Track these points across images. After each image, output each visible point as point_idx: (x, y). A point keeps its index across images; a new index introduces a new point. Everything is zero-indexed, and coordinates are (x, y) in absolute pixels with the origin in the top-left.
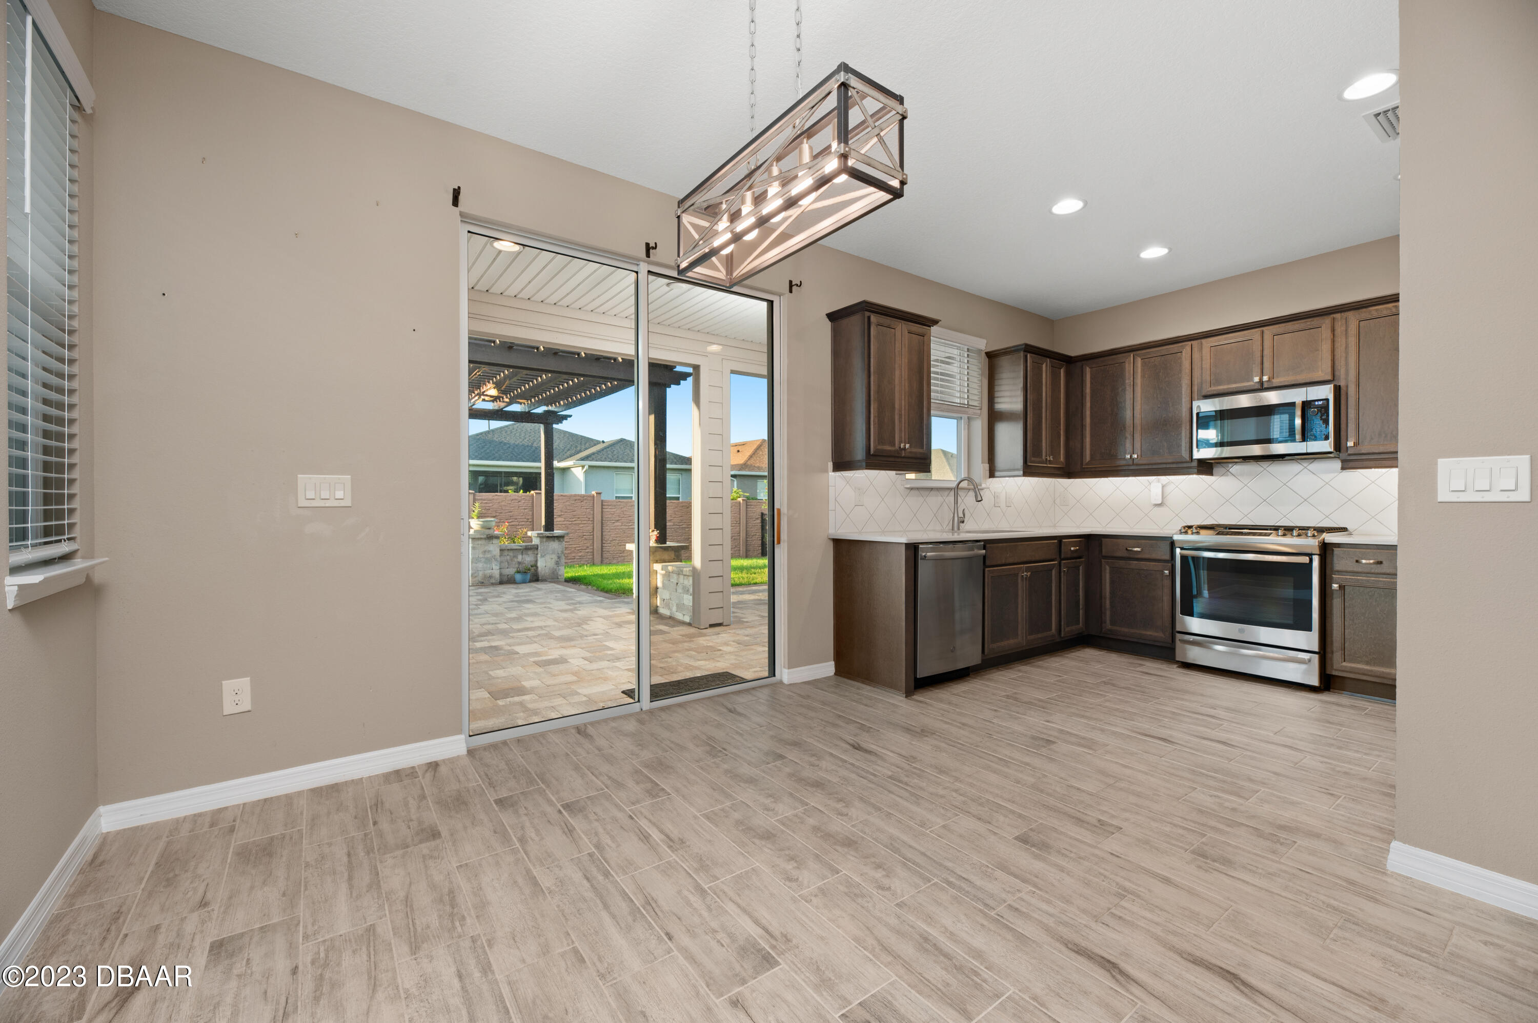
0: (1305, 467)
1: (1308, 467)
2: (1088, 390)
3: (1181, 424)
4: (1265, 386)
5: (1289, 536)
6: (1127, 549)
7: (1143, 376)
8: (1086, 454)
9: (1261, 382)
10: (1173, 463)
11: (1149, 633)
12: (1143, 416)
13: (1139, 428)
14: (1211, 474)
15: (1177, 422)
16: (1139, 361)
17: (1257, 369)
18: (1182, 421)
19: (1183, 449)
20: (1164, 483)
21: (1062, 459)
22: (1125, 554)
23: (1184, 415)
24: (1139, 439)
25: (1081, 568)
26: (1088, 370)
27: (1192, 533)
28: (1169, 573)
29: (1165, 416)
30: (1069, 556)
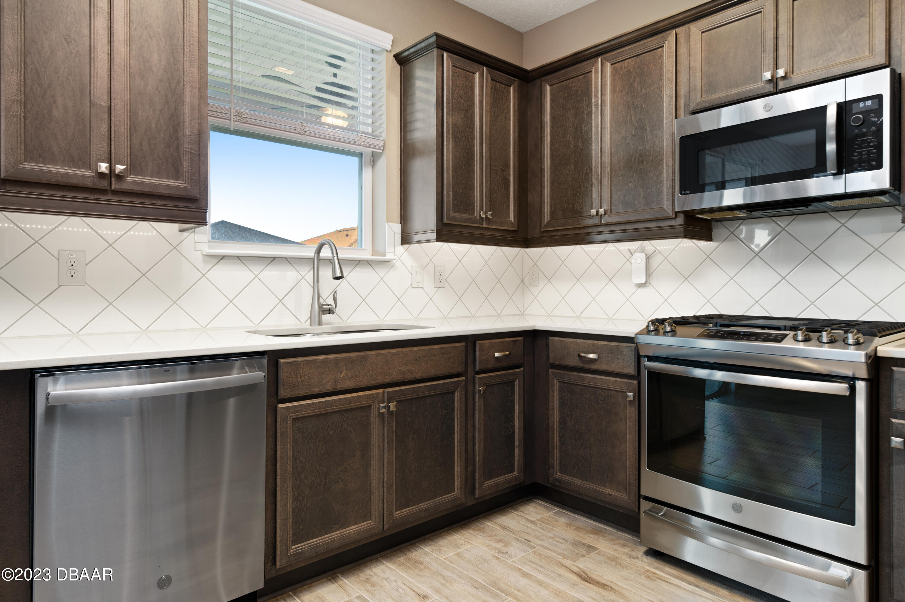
0: (843, 225)
1: (848, 225)
2: (547, 118)
3: (661, 160)
4: (782, 85)
5: (814, 341)
6: (579, 355)
7: (613, 91)
8: (544, 212)
9: (773, 81)
10: (651, 220)
11: (608, 491)
12: (613, 151)
13: (608, 169)
14: (709, 238)
15: (656, 157)
16: (608, 66)
17: (769, 59)
18: (663, 154)
19: (665, 198)
20: (649, 253)
21: (512, 217)
22: (576, 363)
23: (665, 144)
24: (609, 186)
25: (517, 383)
26: (547, 88)
27: (665, 333)
28: (634, 397)
29: (640, 148)
30: (491, 365)
